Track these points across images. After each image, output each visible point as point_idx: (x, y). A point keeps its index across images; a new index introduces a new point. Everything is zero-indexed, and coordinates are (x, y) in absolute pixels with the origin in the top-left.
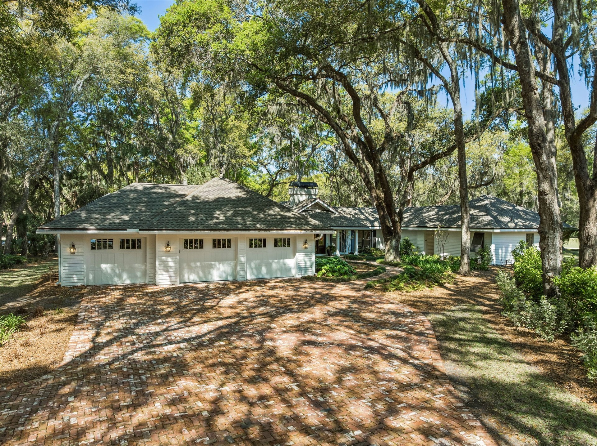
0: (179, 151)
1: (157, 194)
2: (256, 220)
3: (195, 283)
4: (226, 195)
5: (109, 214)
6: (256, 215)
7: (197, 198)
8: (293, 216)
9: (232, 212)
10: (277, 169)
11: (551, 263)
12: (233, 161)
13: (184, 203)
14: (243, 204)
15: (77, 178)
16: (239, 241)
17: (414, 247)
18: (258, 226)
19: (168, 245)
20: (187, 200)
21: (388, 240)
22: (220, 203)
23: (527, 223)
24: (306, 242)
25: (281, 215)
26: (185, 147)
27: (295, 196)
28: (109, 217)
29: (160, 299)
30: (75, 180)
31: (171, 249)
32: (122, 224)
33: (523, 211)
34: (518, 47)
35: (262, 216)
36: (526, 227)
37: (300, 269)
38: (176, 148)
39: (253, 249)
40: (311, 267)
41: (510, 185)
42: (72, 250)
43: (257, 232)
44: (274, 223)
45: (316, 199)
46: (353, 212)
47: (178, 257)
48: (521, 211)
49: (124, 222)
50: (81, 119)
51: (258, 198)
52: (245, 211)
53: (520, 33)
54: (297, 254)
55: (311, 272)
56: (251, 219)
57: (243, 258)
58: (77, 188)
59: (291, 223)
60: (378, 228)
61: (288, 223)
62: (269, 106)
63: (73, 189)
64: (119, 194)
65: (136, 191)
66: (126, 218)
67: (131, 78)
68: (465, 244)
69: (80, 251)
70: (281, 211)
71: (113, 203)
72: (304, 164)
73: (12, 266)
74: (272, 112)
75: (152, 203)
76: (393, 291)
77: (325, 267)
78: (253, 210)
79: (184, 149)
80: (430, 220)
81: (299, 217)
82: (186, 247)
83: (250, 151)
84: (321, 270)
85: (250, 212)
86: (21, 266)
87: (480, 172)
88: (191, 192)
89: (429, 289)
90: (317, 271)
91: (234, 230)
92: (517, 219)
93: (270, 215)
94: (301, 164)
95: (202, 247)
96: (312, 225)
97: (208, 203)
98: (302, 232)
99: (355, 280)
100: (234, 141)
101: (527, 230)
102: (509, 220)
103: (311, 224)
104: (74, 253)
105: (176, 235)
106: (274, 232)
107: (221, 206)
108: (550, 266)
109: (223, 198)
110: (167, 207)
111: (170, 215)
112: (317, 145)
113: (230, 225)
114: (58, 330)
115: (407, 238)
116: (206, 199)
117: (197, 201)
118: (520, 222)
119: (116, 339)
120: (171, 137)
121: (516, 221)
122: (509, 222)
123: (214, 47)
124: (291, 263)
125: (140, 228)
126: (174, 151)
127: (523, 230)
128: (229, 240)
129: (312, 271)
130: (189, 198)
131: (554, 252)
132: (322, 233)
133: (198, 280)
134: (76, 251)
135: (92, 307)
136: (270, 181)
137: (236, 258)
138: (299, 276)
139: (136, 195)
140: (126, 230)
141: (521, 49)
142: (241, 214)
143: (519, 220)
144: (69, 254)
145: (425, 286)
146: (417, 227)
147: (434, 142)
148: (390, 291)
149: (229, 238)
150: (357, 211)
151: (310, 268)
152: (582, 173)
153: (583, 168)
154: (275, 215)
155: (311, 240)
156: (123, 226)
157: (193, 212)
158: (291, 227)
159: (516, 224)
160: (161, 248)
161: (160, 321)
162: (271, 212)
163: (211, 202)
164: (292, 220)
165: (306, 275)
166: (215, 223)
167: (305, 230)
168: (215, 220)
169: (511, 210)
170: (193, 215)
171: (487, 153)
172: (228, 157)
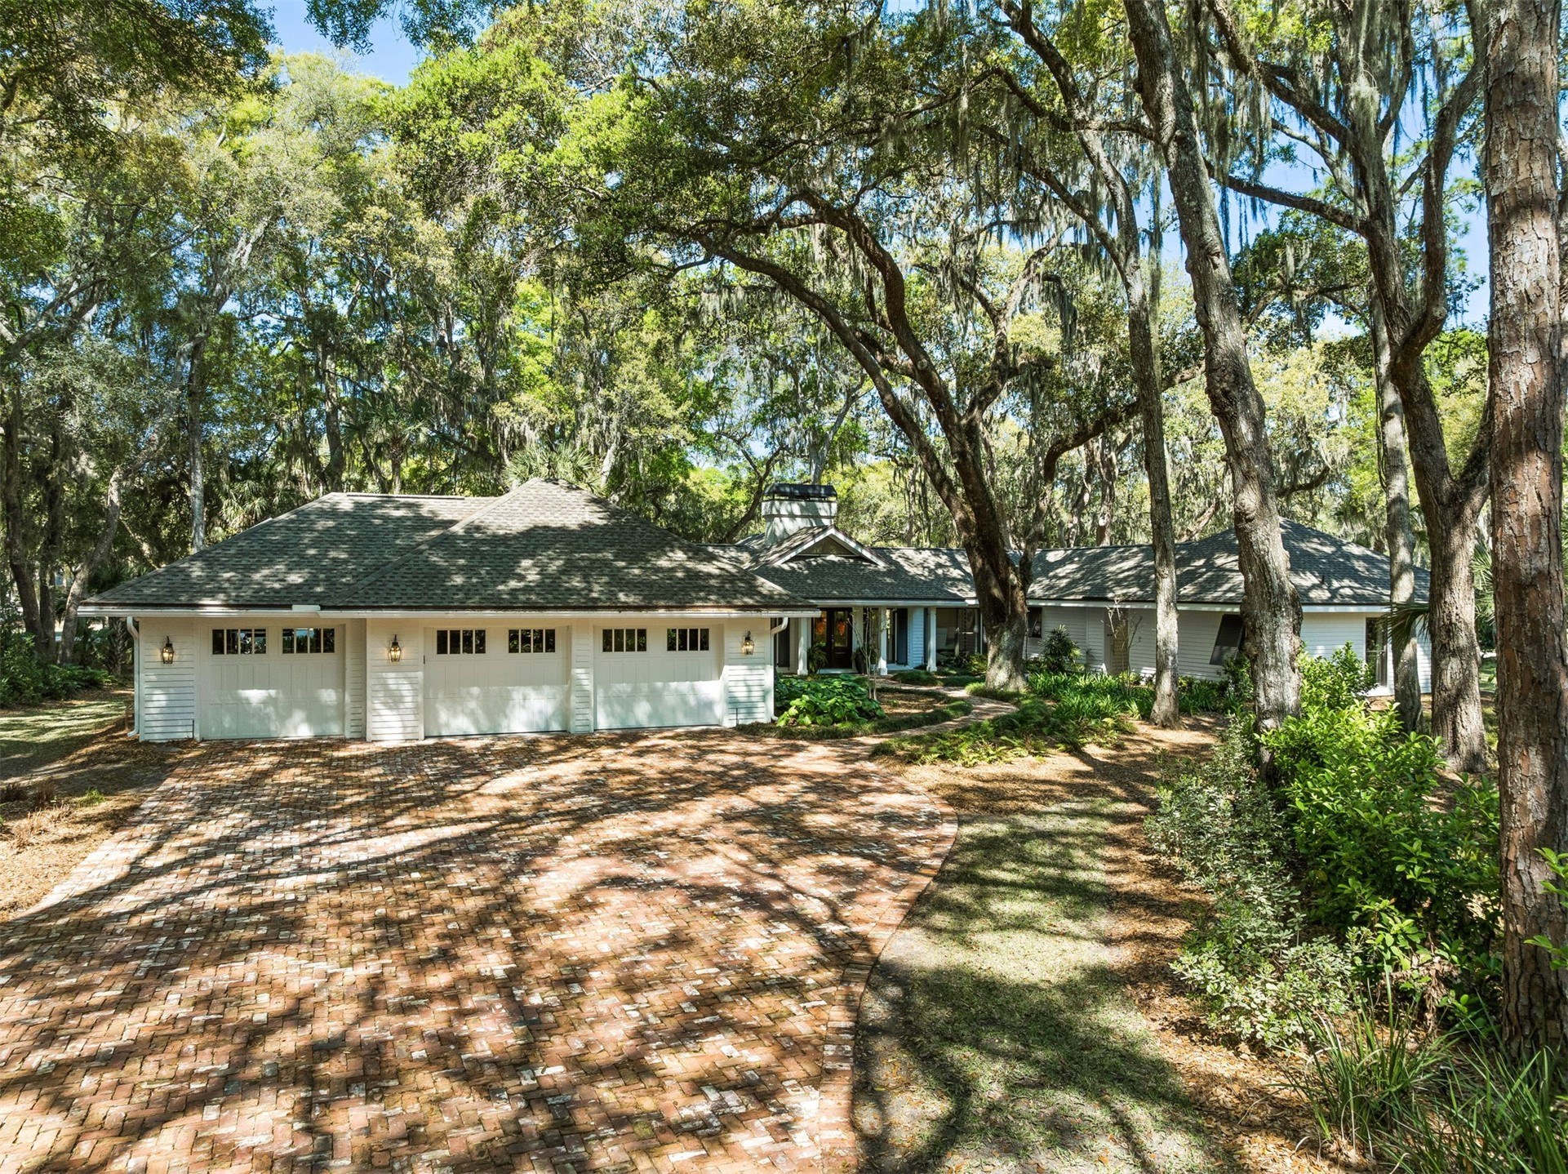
0: (500, 410)
1: (386, 519)
2: (619, 581)
3: (466, 737)
4: (555, 520)
5: (257, 571)
6: (620, 569)
7: (478, 529)
8: (717, 572)
9: (560, 563)
10: (769, 449)
11: (1272, 693)
12: (634, 433)
13: (447, 543)
14: (592, 543)
15: (258, 478)
16: (574, 636)
17: (1077, 652)
18: (622, 596)
19: (395, 644)
20: (455, 536)
21: (995, 632)
22: (537, 539)
23: (1368, 591)
24: (748, 639)
25: (687, 570)
26: (516, 400)
27: (777, 520)
28: (257, 577)
29: (354, 774)
30: (252, 483)
31: (403, 653)
32: (283, 594)
33: (1365, 558)
34: (1172, 150)
35: (637, 571)
36: (1360, 600)
37: (734, 704)
38: (493, 400)
39: (614, 654)
40: (764, 699)
41: (1363, 488)
42: (166, 655)
43: (614, 614)
44: (662, 591)
45: (825, 529)
46: (932, 561)
47: (420, 674)
48: (1358, 558)
49: (291, 588)
50: (271, 331)
51: (634, 529)
52: (593, 561)
53: (1177, 114)
54: (726, 668)
55: (764, 713)
56: (605, 579)
57: (583, 677)
58: (258, 502)
59: (709, 590)
60: (973, 602)
61: (701, 588)
62: (704, 295)
63: (249, 506)
64: (292, 521)
65: (333, 513)
66: (295, 578)
67: (376, 230)
68: (1165, 644)
69: (185, 658)
70: (689, 559)
71: (271, 542)
72: (826, 436)
73: (71, 694)
74: (710, 309)
75: (366, 541)
76: (933, 763)
77: (796, 702)
78: (617, 557)
79: (513, 404)
80: (1119, 583)
81: (732, 575)
82: (442, 650)
83: (678, 406)
84: (786, 707)
85: (606, 563)
86: (96, 693)
87: (1291, 454)
88: (471, 512)
89: (1034, 759)
90: (780, 710)
91: (556, 608)
92: (1340, 579)
93: (660, 569)
94: (820, 438)
95: (481, 649)
96: (764, 596)
97: (505, 540)
98: (734, 613)
99: (866, 734)
100: (634, 381)
101: (1364, 609)
102: (1316, 581)
103: (760, 593)
104: (170, 662)
105: (415, 621)
106: (662, 613)
107: (536, 548)
108: (1268, 701)
109: (546, 528)
110: (401, 551)
111: (403, 570)
112: (860, 386)
113: (551, 595)
114: (66, 840)
115: (1062, 628)
116: (501, 532)
117: (477, 535)
118: (1346, 587)
119: (183, 862)
120: (480, 373)
121: (1336, 584)
122: (1314, 587)
123: (503, 161)
124: (711, 689)
125: (325, 603)
126: (487, 408)
127: (1352, 609)
128: (551, 634)
129: (767, 712)
130: (458, 529)
131: (1275, 666)
132: (786, 615)
133: (472, 730)
134: (176, 658)
135: (183, 789)
136: (751, 481)
137: (567, 677)
138: (729, 723)
139: (331, 523)
140: (289, 607)
141: (1179, 156)
142: (580, 569)
143: (1346, 582)
144: (159, 665)
145: (1024, 752)
146: (1084, 599)
147: (1104, 381)
148: (923, 763)
149: (550, 627)
150: (943, 559)
151: (761, 704)
152: (1429, 459)
153: (1432, 447)
154: (673, 570)
155: (761, 634)
156: (284, 598)
157: (462, 562)
158: (705, 599)
159: (1334, 592)
160: (377, 651)
161: (314, 823)
162: (663, 563)
163: (515, 537)
164: (713, 582)
165: (749, 722)
166: (513, 592)
167: (745, 607)
168: (513, 584)
169: (1327, 556)
170: (461, 570)
171: (1301, 404)
172: (621, 421)
